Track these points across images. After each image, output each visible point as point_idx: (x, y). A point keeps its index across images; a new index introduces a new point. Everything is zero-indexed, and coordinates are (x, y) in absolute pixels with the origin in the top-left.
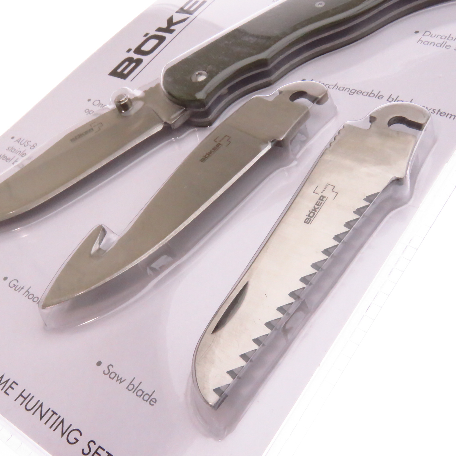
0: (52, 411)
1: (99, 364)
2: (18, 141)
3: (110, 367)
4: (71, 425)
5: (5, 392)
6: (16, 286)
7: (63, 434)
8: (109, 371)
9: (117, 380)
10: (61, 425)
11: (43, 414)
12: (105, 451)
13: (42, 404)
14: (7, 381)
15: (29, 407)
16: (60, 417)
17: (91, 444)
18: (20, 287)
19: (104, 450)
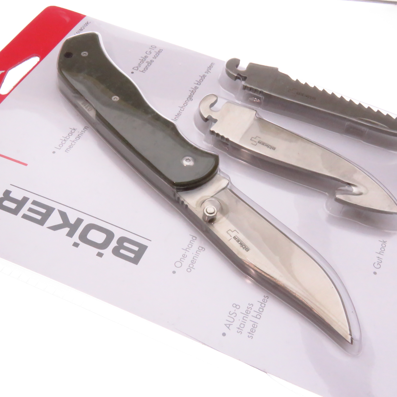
2: (228, 326)
6: (379, 263)
18: (378, 259)
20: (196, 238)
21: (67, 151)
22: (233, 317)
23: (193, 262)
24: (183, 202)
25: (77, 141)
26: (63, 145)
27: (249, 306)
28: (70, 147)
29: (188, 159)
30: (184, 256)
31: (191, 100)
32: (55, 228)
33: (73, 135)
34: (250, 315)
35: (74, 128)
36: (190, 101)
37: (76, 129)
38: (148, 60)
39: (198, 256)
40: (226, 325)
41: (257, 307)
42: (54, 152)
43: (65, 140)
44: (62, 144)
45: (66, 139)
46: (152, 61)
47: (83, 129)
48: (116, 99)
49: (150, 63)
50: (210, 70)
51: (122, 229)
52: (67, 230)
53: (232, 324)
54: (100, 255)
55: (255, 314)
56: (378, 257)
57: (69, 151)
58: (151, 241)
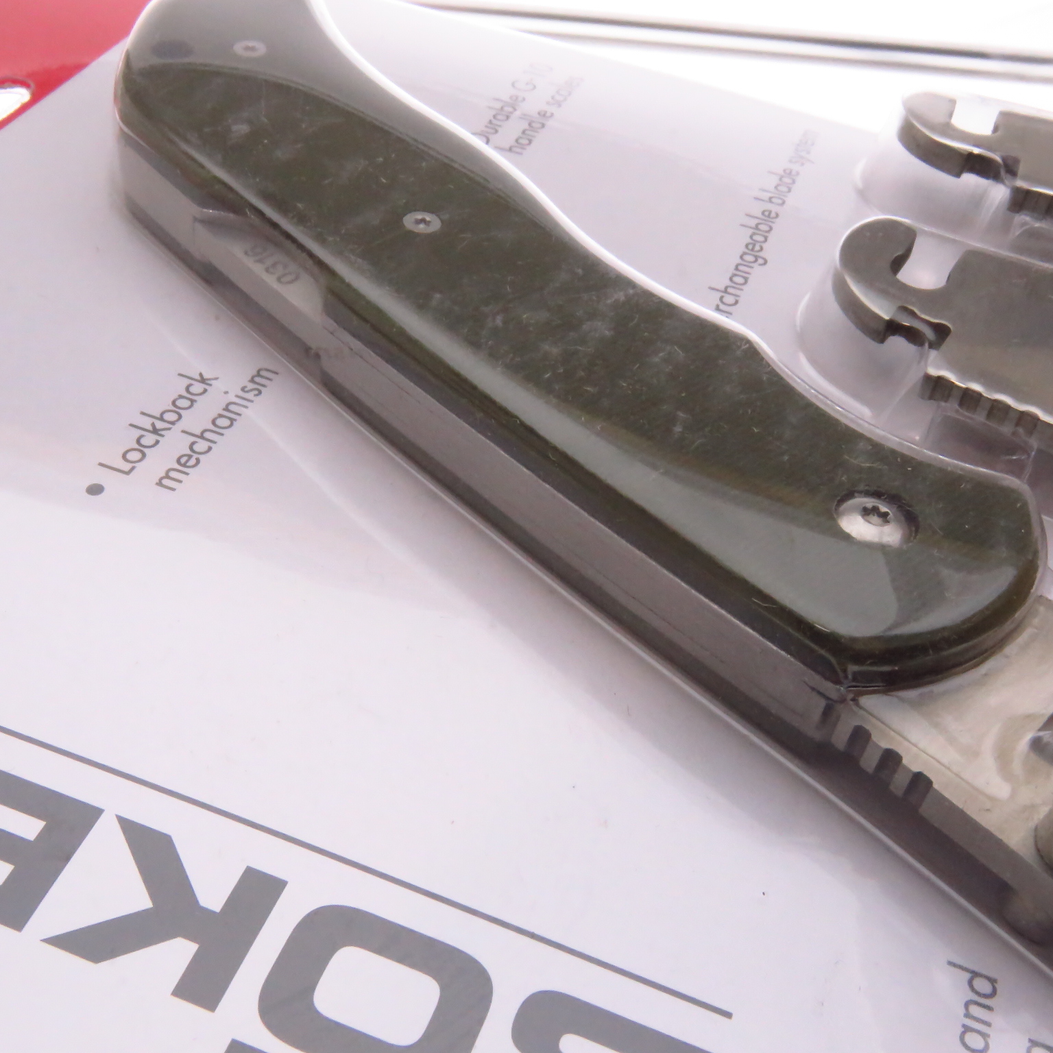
20: (992, 981)
21: (165, 482)
24: (891, 759)
25: (222, 435)
26: (144, 455)
28: (185, 465)
29: (875, 510)
31: (760, 261)
33: (195, 405)
35: (201, 375)
36: (755, 265)
37: (216, 379)
38: (528, 109)
42: (95, 490)
43: (155, 431)
44: (141, 448)
45: (159, 425)
46: (545, 115)
47: (252, 381)
48: (422, 226)
49: (537, 122)
50: (808, 153)
51: (532, 936)
57: (180, 481)
58: (728, 1015)
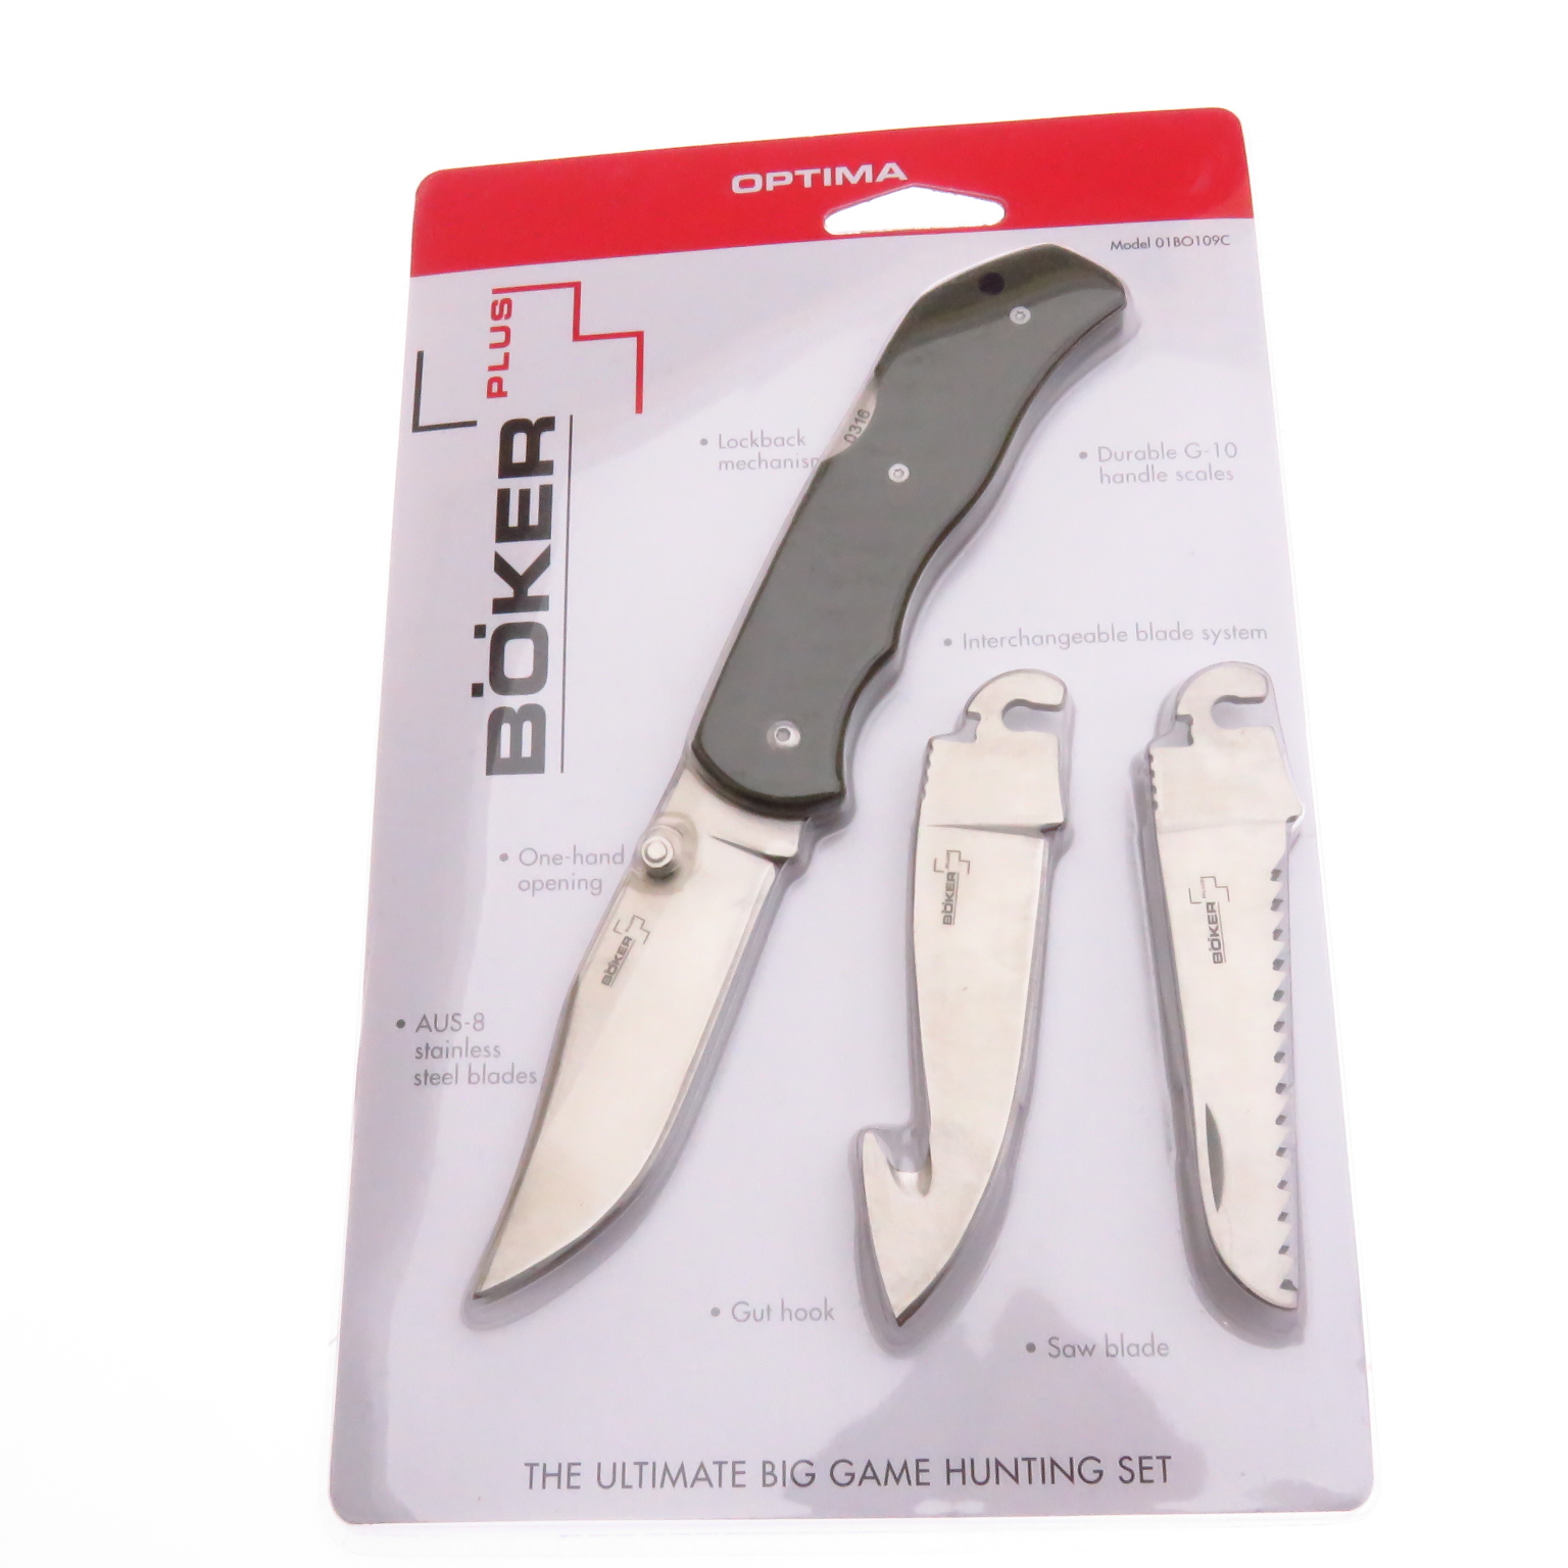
0: (1024, 1459)
1: (1031, 1348)
2: (424, 1024)
3: (1054, 1342)
4: (1071, 1459)
5: (918, 1483)
7: (1071, 1478)
8: (1058, 1348)
9: (1083, 1354)
10: (1056, 1469)
11: (1013, 1473)
12: (1154, 1458)
13: (996, 1460)
14: (905, 1466)
15: (981, 1477)
16: (1043, 1460)
17: (1126, 1463)
18: (763, 1310)
19: (1150, 1458)
20: (622, 862)
21: (724, 464)
22: (449, 1026)
23: (548, 885)
26: (735, 447)
27: (491, 1050)
28: (739, 465)
29: (787, 733)
30: (556, 860)
31: (1065, 645)
32: (502, 568)
34: (471, 1059)
35: (803, 437)
36: (1058, 644)
37: (805, 444)
38: (1161, 465)
39: (573, 888)
40: (424, 1017)
41: (500, 1065)
42: (705, 442)
43: (755, 441)
44: (740, 444)
46: (1162, 477)
49: (1149, 475)
50: (1228, 638)
52: (506, 591)
53: (431, 1031)
54: (477, 690)
55: (477, 1068)
56: (769, 1309)
57: (727, 469)
58: (562, 772)
